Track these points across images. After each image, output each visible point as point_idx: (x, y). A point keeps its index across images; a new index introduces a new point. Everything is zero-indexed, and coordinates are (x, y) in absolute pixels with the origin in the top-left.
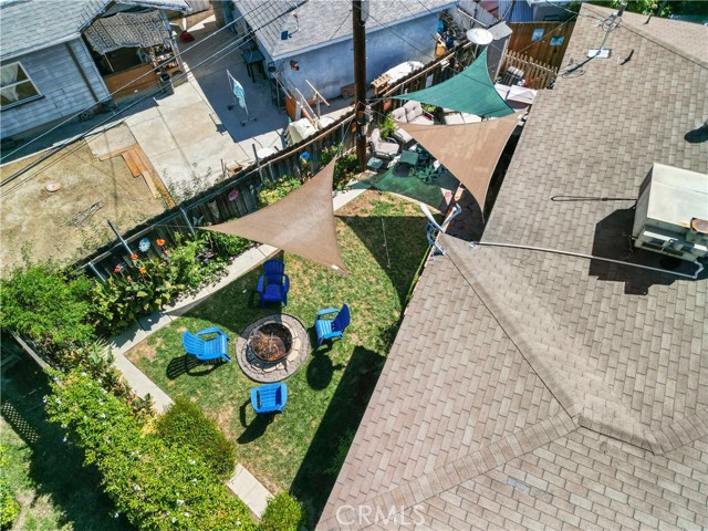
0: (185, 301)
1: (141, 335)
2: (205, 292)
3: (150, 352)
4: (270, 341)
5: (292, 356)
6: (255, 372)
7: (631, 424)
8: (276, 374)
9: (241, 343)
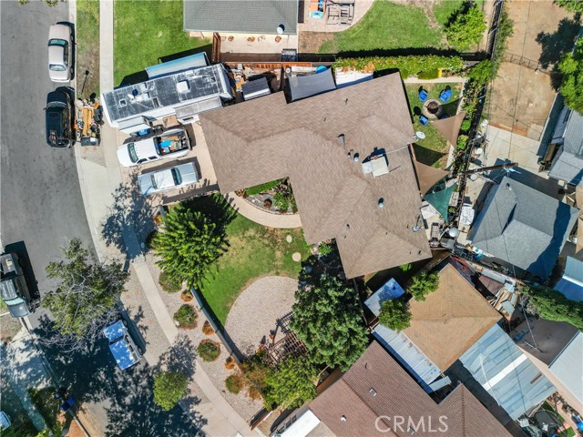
0: (462, 103)
1: (463, 89)
2: (459, 109)
3: (458, 87)
4: (434, 107)
5: (426, 110)
6: (431, 100)
7: (367, 119)
8: (426, 103)
9: (440, 104)
